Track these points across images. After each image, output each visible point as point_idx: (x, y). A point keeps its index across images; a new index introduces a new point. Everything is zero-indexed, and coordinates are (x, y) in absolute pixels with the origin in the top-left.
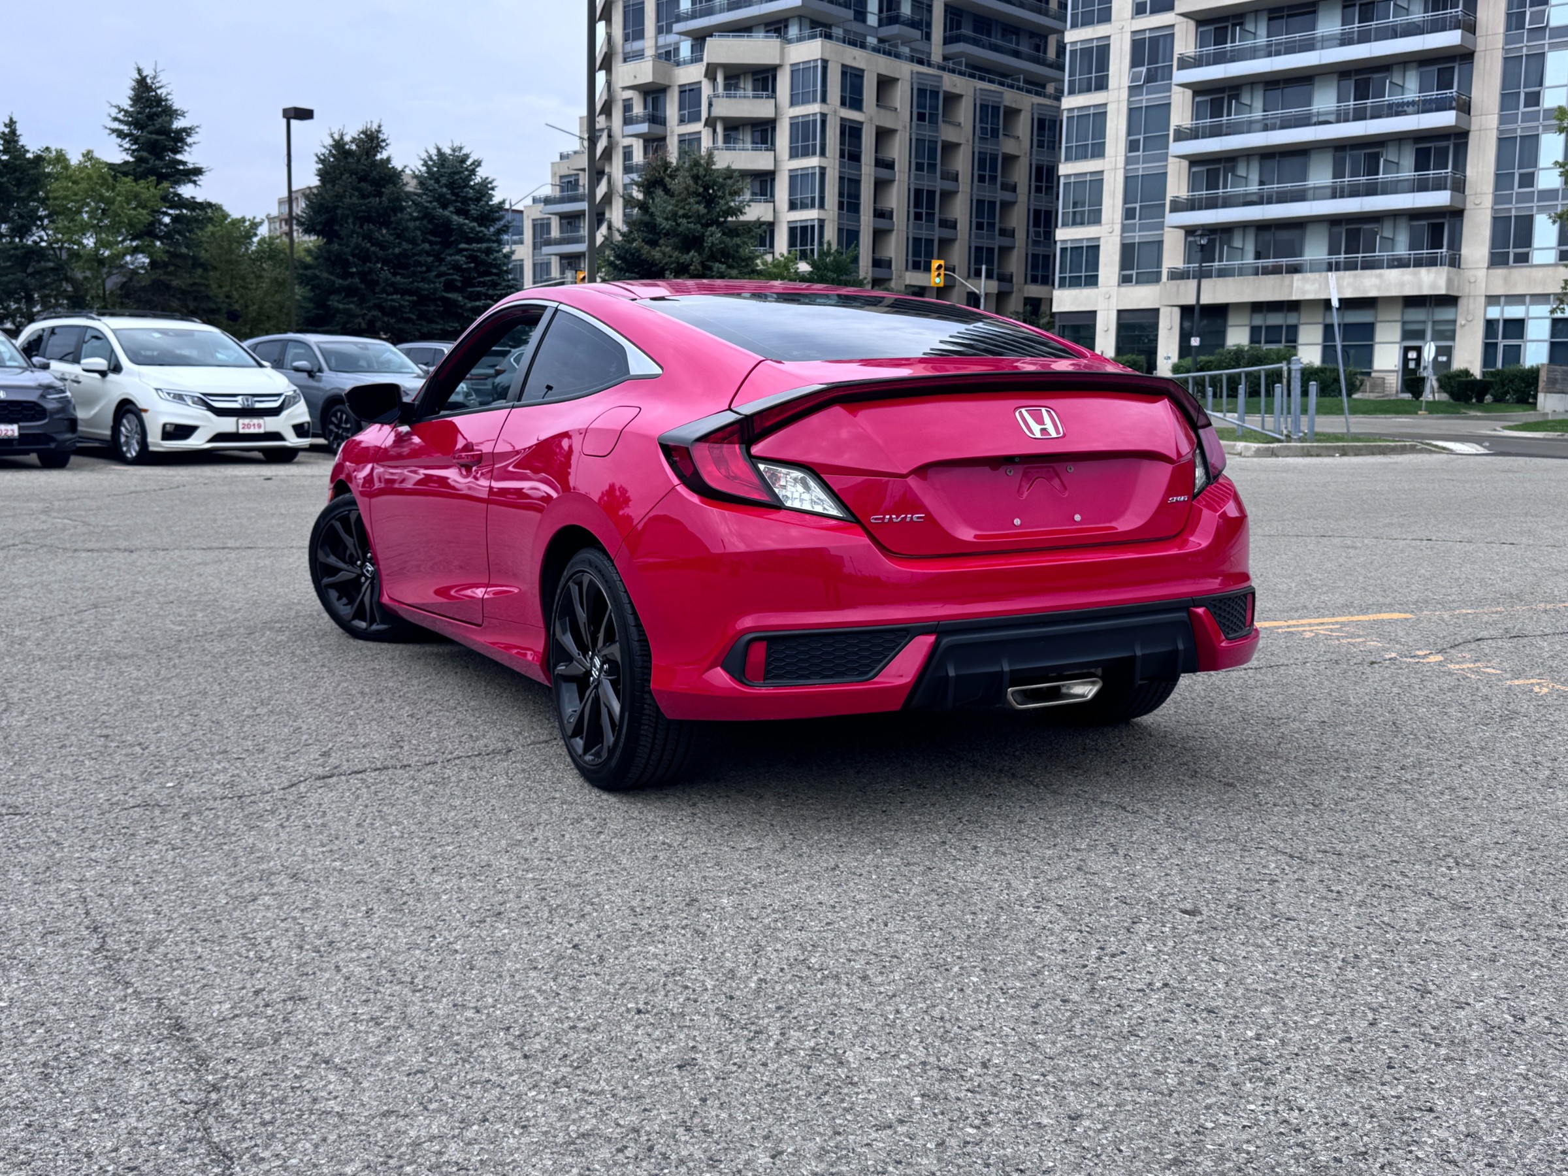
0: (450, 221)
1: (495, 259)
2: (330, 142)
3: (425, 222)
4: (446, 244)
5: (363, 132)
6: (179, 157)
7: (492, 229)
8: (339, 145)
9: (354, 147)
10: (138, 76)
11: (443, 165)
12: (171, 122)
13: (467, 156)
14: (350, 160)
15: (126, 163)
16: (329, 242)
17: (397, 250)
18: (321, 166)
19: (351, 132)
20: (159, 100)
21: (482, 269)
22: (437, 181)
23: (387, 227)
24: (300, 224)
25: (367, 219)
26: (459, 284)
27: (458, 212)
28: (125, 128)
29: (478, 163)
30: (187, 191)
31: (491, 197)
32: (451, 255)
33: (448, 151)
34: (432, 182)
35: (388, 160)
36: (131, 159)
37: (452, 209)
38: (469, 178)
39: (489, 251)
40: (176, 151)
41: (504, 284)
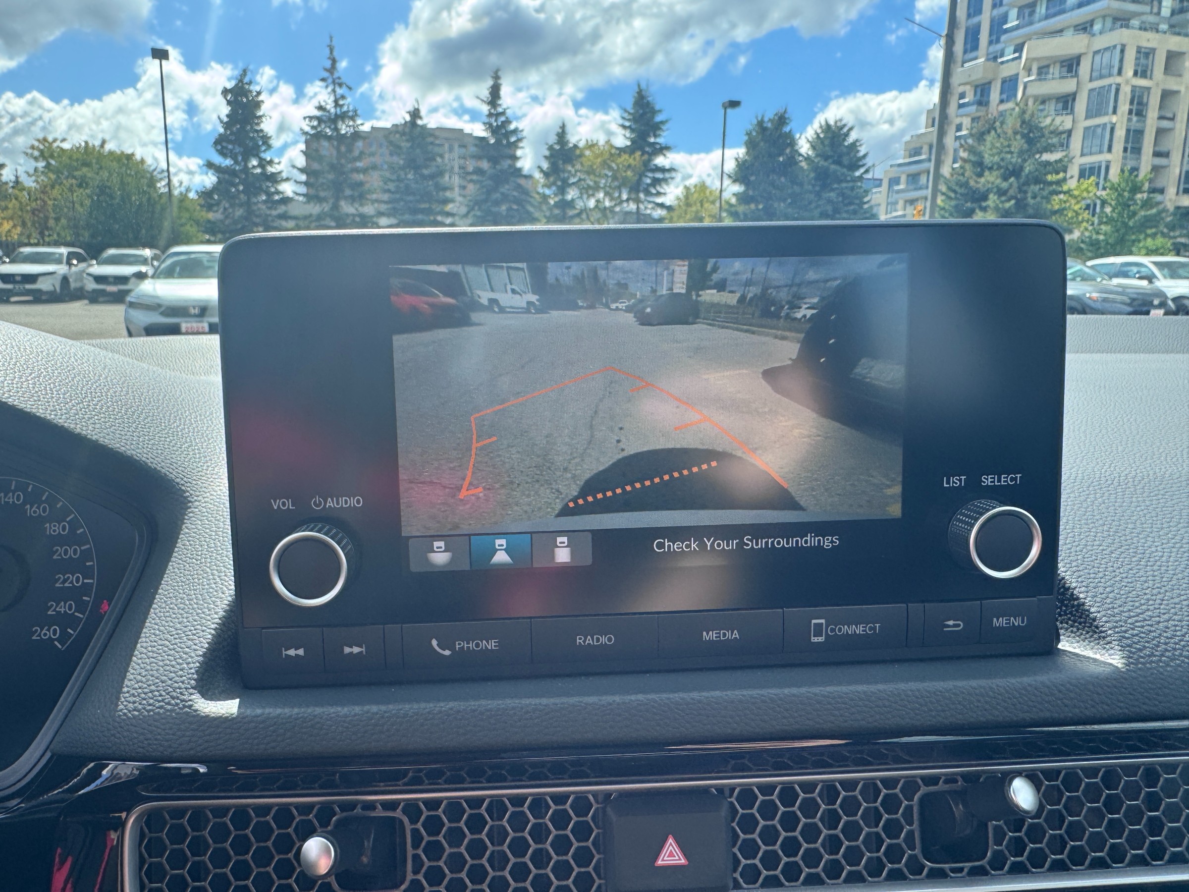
0: (827, 169)
1: (857, 193)
2: (755, 122)
3: (812, 172)
4: (825, 187)
5: (776, 114)
7: (857, 174)
8: (760, 123)
9: (769, 125)
10: (637, 90)
11: (827, 132)
12: (653, 117)
14: (766, 133)
15: (627, 146)
16: (748, 188)
17: (790, 191)
18: (746, 138)
19: (769, 115)
20: (648, 103)
21: (846, 202)
22: (823, 143)
23: (785, 176)
24: (730, 176)
25: (772, 172)
26: (830, 213)
27: (834, 162)
28: (627, 124)
29: (851, 129)
30: (660, 161)
31: (858, 151)
32: (826, 193)
33: (832, 123)
34: (819, 144)
35: (790, 131)
36: (629, 143)
37: (830, 161)
38: (844, 140)
39: (852, 189)
40: (655, 136)
41: (862, 211)
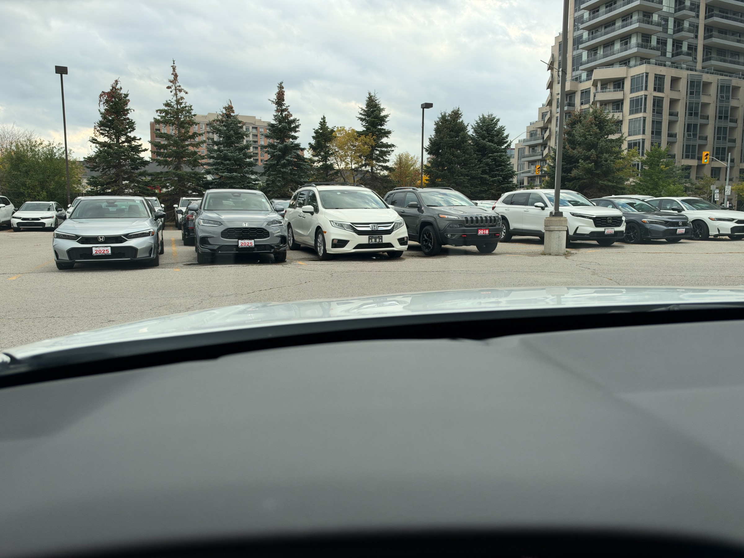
0: (486, 145)
1: (503, 159)
2: (440, 116)
3: (475, 147)
5: (452, 112)
6: (383, 127)
8: (443, 117)
9: (449, 118)
10: (368, 96)
11: (484, 122)
12: (380, 114)
13: (494, 118)
14: (447, 123)
15: (364, 131)
16: (437, 157)
18: (436, 126)
19: (449, 112)
20: (376, 104)
21: (497, 164)
22: (482, 129)
23: (460, 150)
24: (427, 150)
25: (452, 147)
28: (363, 117)
29: (498, 120)
30: (385, 140)
31: (503, 134)
32: (485, 159)
33: (487, 117)
34: (479, 129)
36: (365, 129)
38: (494, 126)
